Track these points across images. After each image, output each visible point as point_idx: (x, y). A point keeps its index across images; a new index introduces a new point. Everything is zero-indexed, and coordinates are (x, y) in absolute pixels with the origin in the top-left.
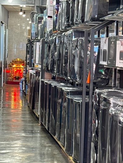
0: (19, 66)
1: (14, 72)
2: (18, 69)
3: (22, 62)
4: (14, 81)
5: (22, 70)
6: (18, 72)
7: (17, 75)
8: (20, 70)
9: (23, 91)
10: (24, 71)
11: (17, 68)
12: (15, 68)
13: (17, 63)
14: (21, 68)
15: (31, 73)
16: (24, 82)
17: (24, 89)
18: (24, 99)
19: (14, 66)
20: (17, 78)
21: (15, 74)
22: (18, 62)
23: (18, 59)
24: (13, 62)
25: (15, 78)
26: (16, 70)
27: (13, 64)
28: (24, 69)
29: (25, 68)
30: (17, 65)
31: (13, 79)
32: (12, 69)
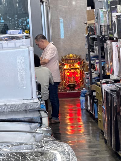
0: (73, 66)
1: (66, 76)
2: (72, 71)
3: (77, 59)
4: (67, 92)
5: (79, 73)
6: (73, 76)
7: (72, 81)
8: (76, 73)
9: (87, 110)
10: (87, 79)
11: (70, 70)
12: (67, 71)
13: (69, 61)
14: (77, 69)
15: (106, 90)
16: (88, 97)
17: (89, 108)
18: (92, 126)
19: (65, 67)
20: (72, 86)
21: (69, 79)
22: (71, 60)
23: (71, 55)
24: (63, 61)
25: (69, 86)
26: (68, 74)
27: (63, 65)
28: (87, 76)
29: (87, 74)
30: (70, 66)
31: (65, 88)
32: (63, 72)
